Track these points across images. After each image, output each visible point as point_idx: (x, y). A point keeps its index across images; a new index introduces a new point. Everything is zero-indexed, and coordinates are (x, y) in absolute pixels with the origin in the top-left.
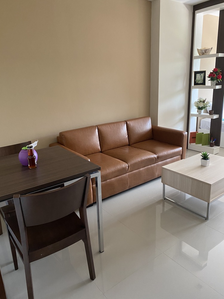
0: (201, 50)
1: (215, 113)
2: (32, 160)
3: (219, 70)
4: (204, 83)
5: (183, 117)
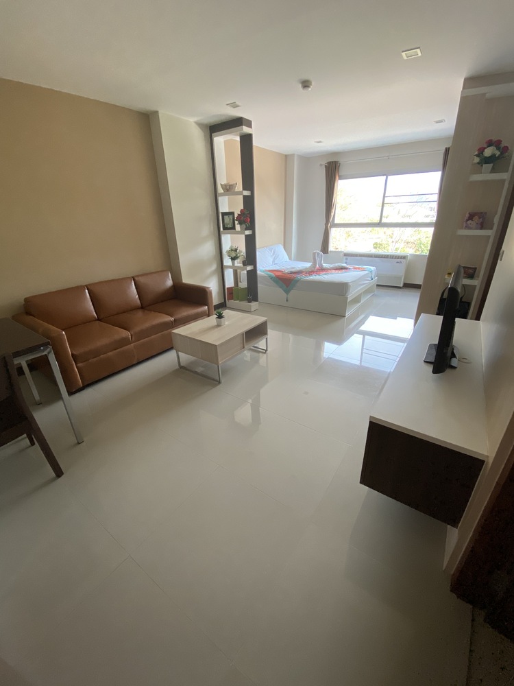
0: (225, 185)
1: (249, 264)
3: (246, 212)
4: (233, 228)
5: (216, 270)
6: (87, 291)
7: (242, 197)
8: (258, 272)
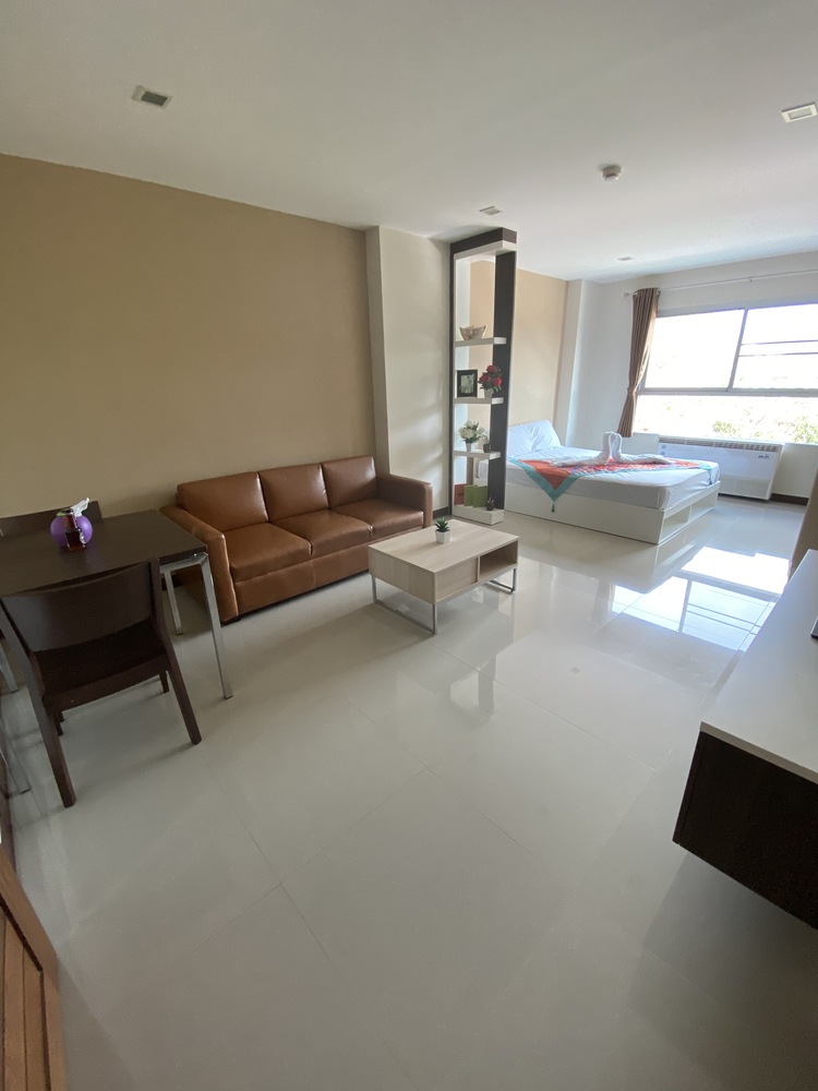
0: (467, 330)
1: (495, 449)
3: (497, 370)
4: (474, 394)
6: (258, 480)
7: (491, 346)
8: (508, 463)
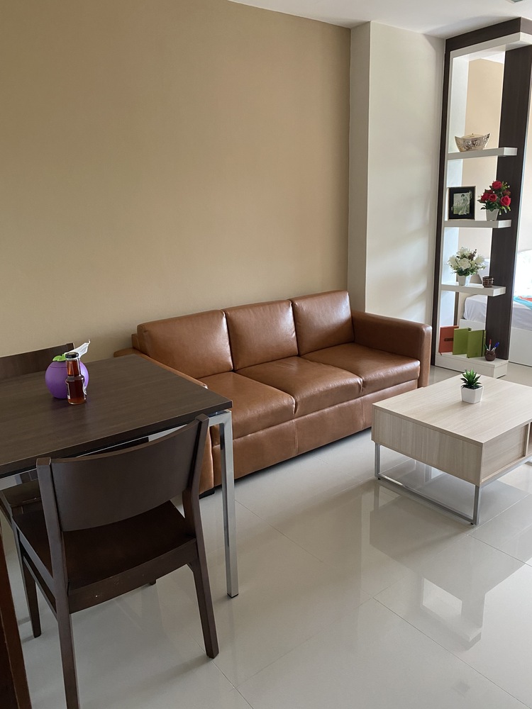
0: (464, 140)
2: (77, 384)
3: (504, 186)
5: (424, 293)
6: (224, 320)
7: (495, 159)
